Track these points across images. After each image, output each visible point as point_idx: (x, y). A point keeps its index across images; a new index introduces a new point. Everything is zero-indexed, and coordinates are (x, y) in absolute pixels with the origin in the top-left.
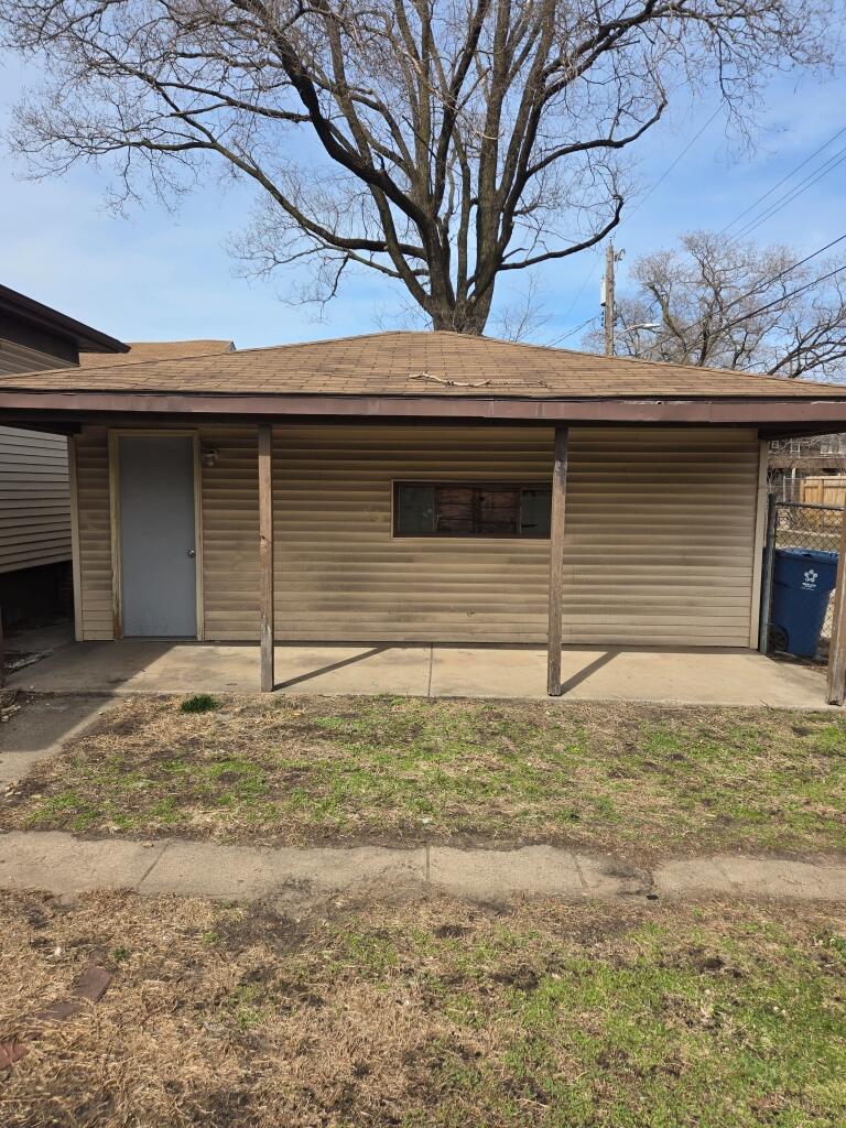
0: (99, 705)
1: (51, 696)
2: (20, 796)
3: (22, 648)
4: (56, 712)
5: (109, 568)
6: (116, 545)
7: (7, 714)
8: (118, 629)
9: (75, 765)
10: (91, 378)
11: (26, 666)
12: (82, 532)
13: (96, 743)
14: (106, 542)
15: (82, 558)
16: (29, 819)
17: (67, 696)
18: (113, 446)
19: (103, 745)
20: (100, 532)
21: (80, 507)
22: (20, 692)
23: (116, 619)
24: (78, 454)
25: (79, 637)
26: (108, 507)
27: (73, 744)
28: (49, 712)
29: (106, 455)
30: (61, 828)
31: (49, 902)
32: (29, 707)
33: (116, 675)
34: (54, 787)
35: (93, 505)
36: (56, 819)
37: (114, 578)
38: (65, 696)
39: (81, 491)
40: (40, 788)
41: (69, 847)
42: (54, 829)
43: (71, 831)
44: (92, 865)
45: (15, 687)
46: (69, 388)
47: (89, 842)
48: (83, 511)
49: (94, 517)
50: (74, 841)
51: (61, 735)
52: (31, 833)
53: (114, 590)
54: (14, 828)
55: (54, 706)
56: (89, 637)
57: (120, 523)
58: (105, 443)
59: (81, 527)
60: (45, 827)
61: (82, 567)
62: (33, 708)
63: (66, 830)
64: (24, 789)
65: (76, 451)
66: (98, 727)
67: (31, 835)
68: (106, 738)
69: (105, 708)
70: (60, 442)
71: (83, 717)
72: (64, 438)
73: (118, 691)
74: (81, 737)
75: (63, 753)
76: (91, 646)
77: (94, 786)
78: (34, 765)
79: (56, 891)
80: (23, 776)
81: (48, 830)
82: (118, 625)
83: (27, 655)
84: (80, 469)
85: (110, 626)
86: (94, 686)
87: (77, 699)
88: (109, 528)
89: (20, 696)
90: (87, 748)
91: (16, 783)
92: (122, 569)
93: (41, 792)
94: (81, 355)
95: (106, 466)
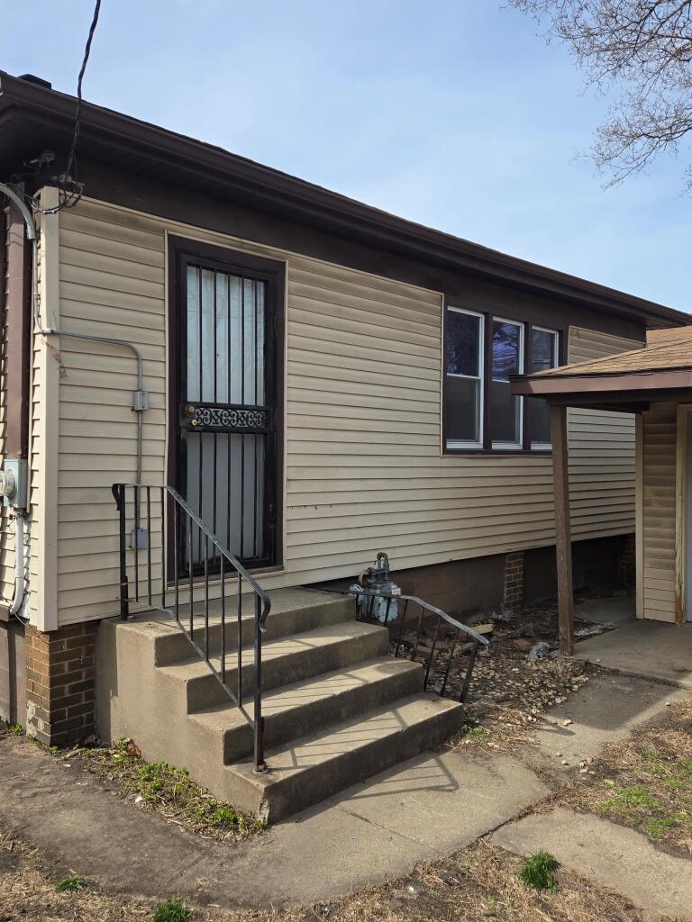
0: (666, 694)
1: (615, 673)
2: (594, 776)
3: (586, 617)
4: (622, 692)
5: (673, 546)
6: (681, 524)
7: (577, 683)
8: (680, 612)
9: (645, 757)
10: (667, 356)
11: (590, 636)
12: (646, 508)
13: (665, 737)
14: (669, 520)
15: (645, 534)
16: (604, 805)
17: (633, 677)
18: (681, 420)
19: (673, 742)
20: (665, 509)
21: (645, 483)
22: (587, 663)
23: (678, 601)
24: (645, 432)
25: (639, 614)
26: (673, 484)
27: (641, 732)
28: (616, 690)
29: (674, 431)
30: (635, 827)
31: (630, 912)
32: (596, 681)
33: (680, 663)
34: (625, 776)
35: (658, 481)
36: (631, 815)
37: (677, 559)
38: (630, 676)
39: (648, 467)
40: (613, 773)
41: (646, 853)
42: (629, 826)
43: (645, 834)
44: (672, 885)
45: (583, 657)
46: (645, 368)
47: (667, 856)
48: (648, 488)
49: (658, 494)
50: (651, 847)
51: (628, 718)
52: (607, 822)
53: (678, 569)
54: (589, 811)
55: (620, 684)
56: (650, 615)
57: (685, 501)
58: (673, 419)
59: (645, 503)
60: (620, 821)
61: (645, 544)
62: (600, 683)
63: (640, 832)
64: (598, 770)
65: (644, 428)
66: (665, 720)
67: (605, 824)
68: (674, 734)
69: (672, 699)
70: (629, 419)
71: (649, 703)
72: (633, 415)
73: (684, 682)
74: (651, 725)
75: (634, 740)
76: (653, 626)
77: (667, 788)
78: (605, 746)
79: (637, 902)
80: (596, 755)
81: (622, 824)
82: (680, 609)
83: (589, 625)
84: (647, 446)
85: (671, 607)
86: (660, 672)
87: (642, 682)
88: (674, 506)
89: (588, 668)
90: (657, 742)
91: (589, 760)
92: (686, 548)
93: (614, 779)
94: (649, 333)
95: (674, 442)
